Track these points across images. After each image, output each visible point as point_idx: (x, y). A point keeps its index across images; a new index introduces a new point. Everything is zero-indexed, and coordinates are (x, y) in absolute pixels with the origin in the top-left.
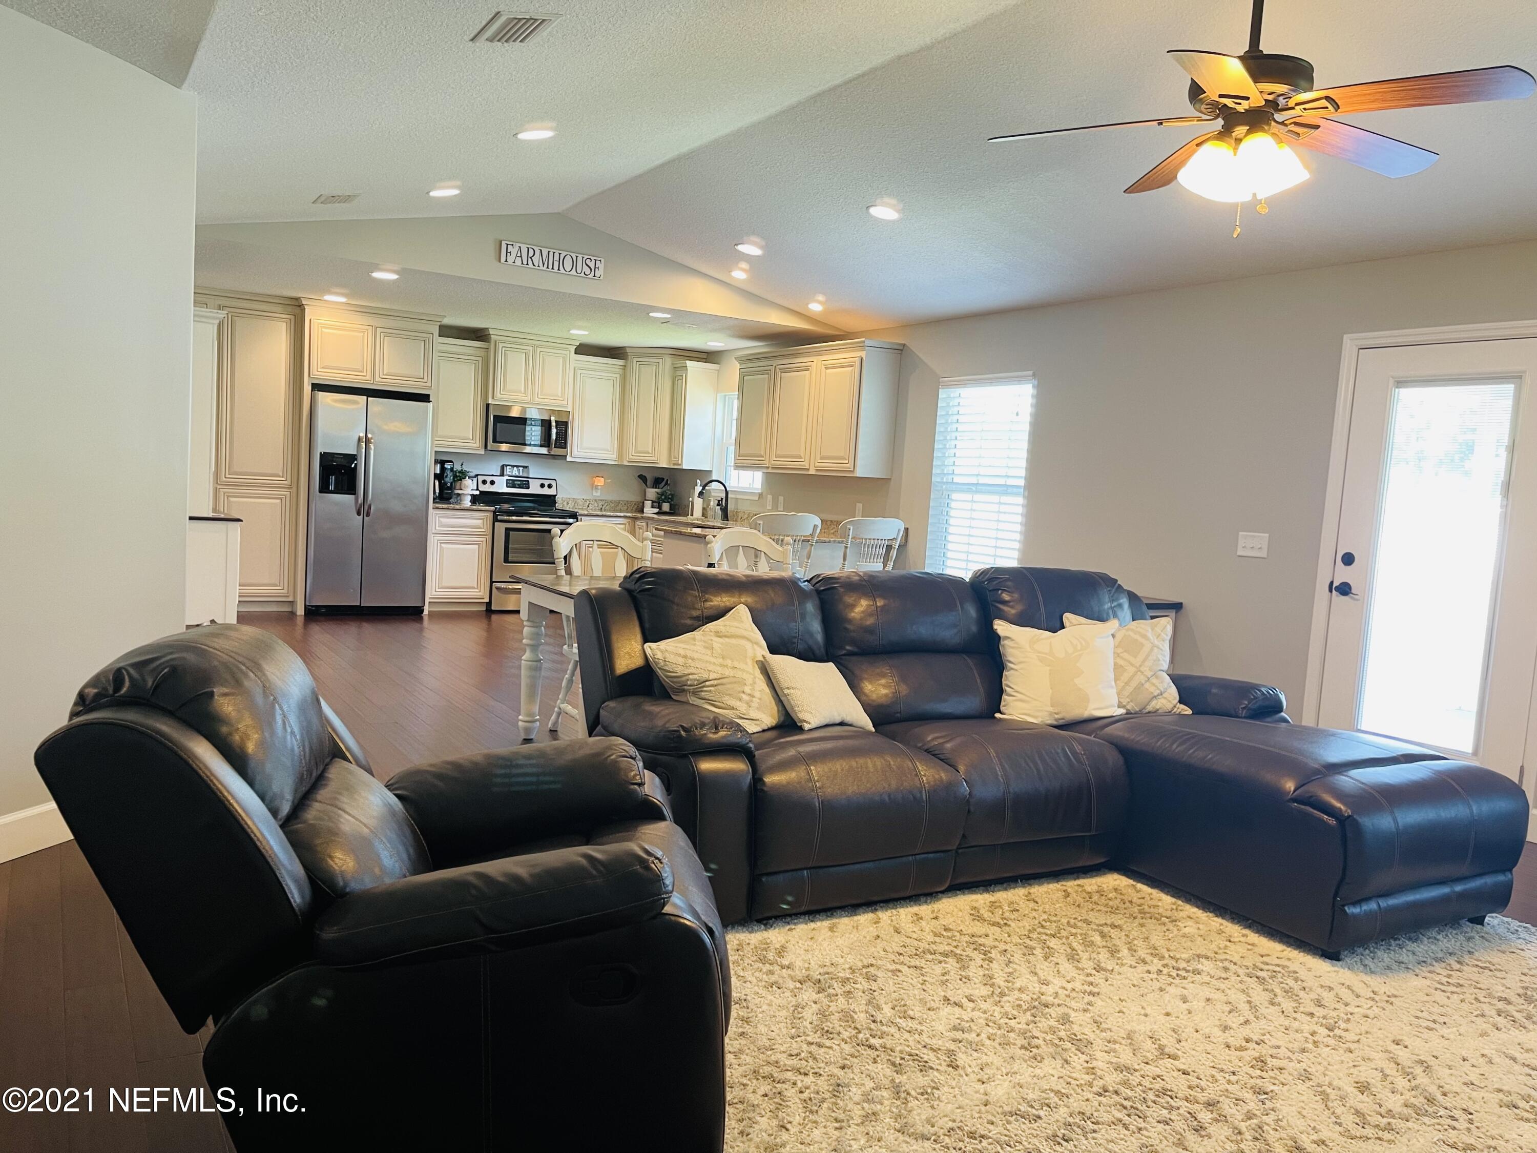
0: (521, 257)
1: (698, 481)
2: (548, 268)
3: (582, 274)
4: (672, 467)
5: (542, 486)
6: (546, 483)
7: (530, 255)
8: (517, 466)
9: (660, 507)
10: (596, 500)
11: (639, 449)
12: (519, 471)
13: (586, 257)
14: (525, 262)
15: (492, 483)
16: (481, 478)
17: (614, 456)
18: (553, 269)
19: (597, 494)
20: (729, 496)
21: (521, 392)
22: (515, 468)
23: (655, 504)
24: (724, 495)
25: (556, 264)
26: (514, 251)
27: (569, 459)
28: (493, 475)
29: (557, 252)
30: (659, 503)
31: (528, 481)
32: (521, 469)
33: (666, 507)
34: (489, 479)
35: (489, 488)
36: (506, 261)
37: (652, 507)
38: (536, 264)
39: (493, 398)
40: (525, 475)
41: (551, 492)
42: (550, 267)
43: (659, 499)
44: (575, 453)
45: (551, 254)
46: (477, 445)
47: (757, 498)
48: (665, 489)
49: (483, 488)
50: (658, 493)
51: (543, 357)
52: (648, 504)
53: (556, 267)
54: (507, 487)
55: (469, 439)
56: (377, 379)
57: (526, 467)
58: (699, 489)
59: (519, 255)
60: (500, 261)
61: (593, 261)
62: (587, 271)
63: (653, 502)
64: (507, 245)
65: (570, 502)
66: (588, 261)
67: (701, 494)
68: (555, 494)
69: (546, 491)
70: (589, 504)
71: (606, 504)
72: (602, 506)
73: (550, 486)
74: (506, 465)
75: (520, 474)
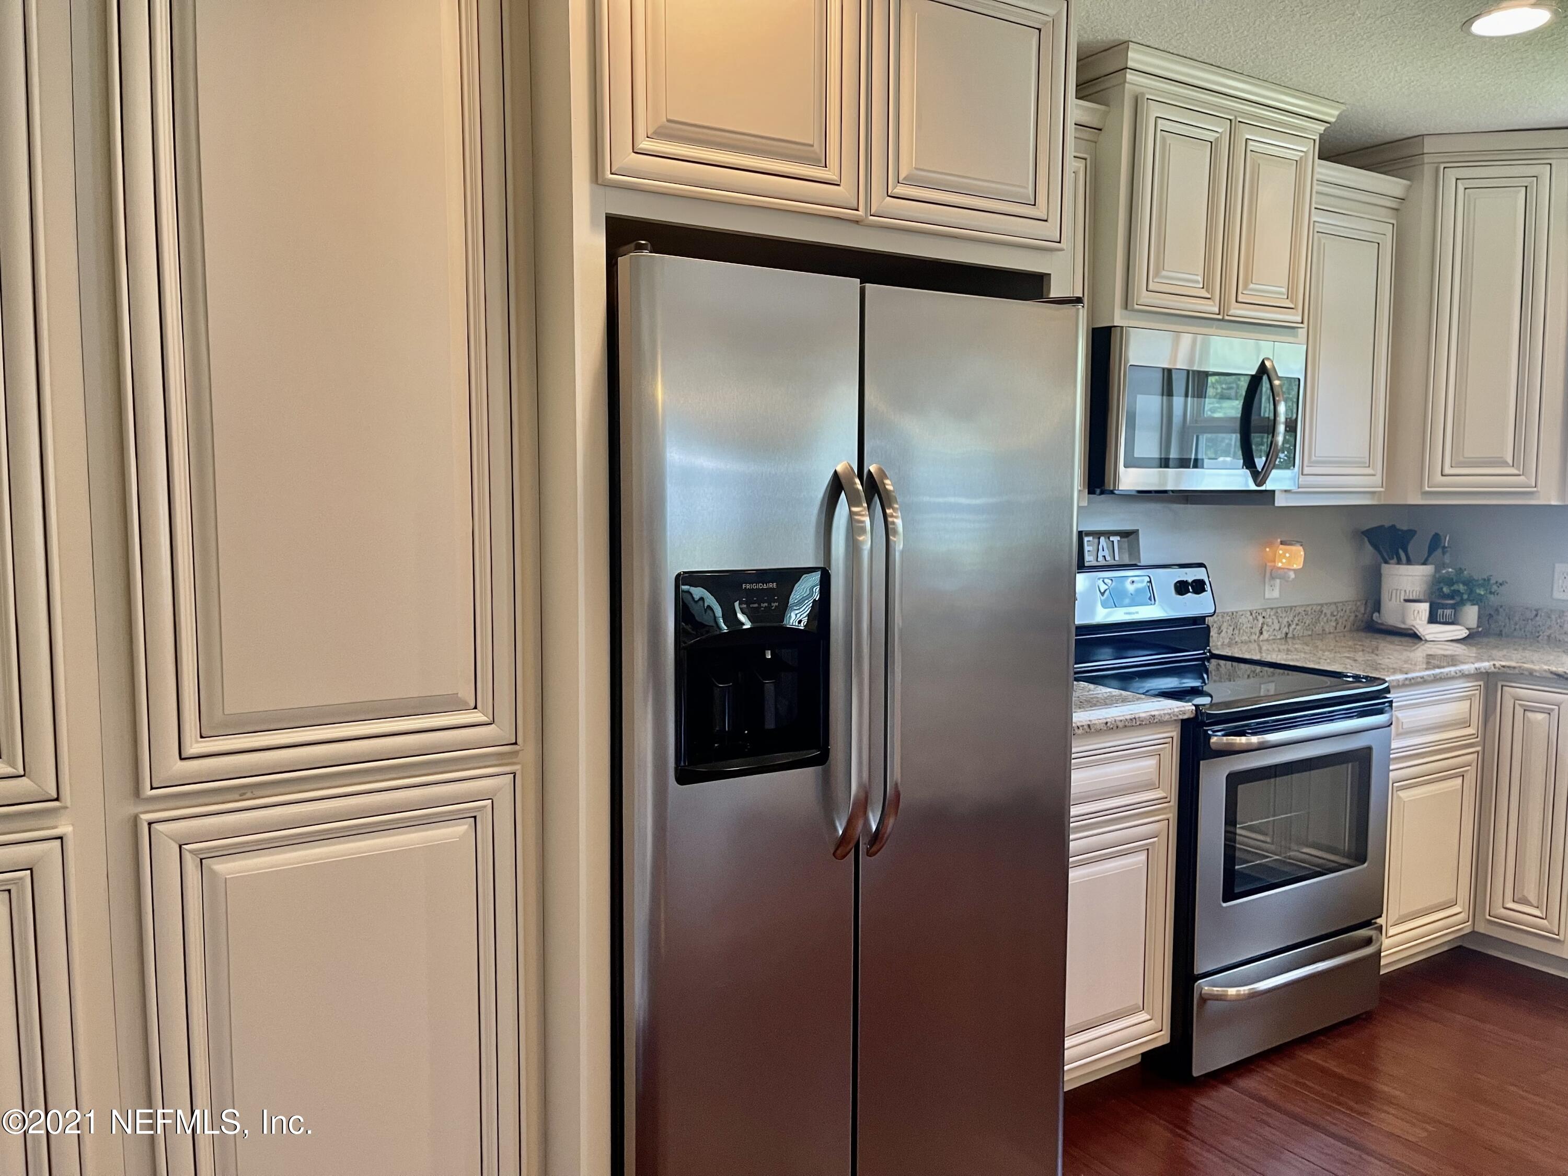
5: (1181, 589)
6: (1190, 577)
8: (1108, 534)
9: (1457, 620)
17: (1376, 481)
22: (1103, 541)
23: (1442, 612)
30: (1447, 608)
32: (1115, 539)
33: (1471, 616)
37: (1439, 621)
39: (1126, 305)
41: (1201, 605)
43: (1440, 592)
48: (1439, 562)
50: (1430, 577)
51: (1252, 162)
54: (1104, 606)
56: (879, 199)
57: (1129, 535)
63: (1432, 605)
65: (1224, 628)
69: (1191, 606)
70: (1263, 624)
71: (1296, 619)
72: (1289, 625)
73: (1199, 586)
74: (1084, 535)
75: (1117, 558)
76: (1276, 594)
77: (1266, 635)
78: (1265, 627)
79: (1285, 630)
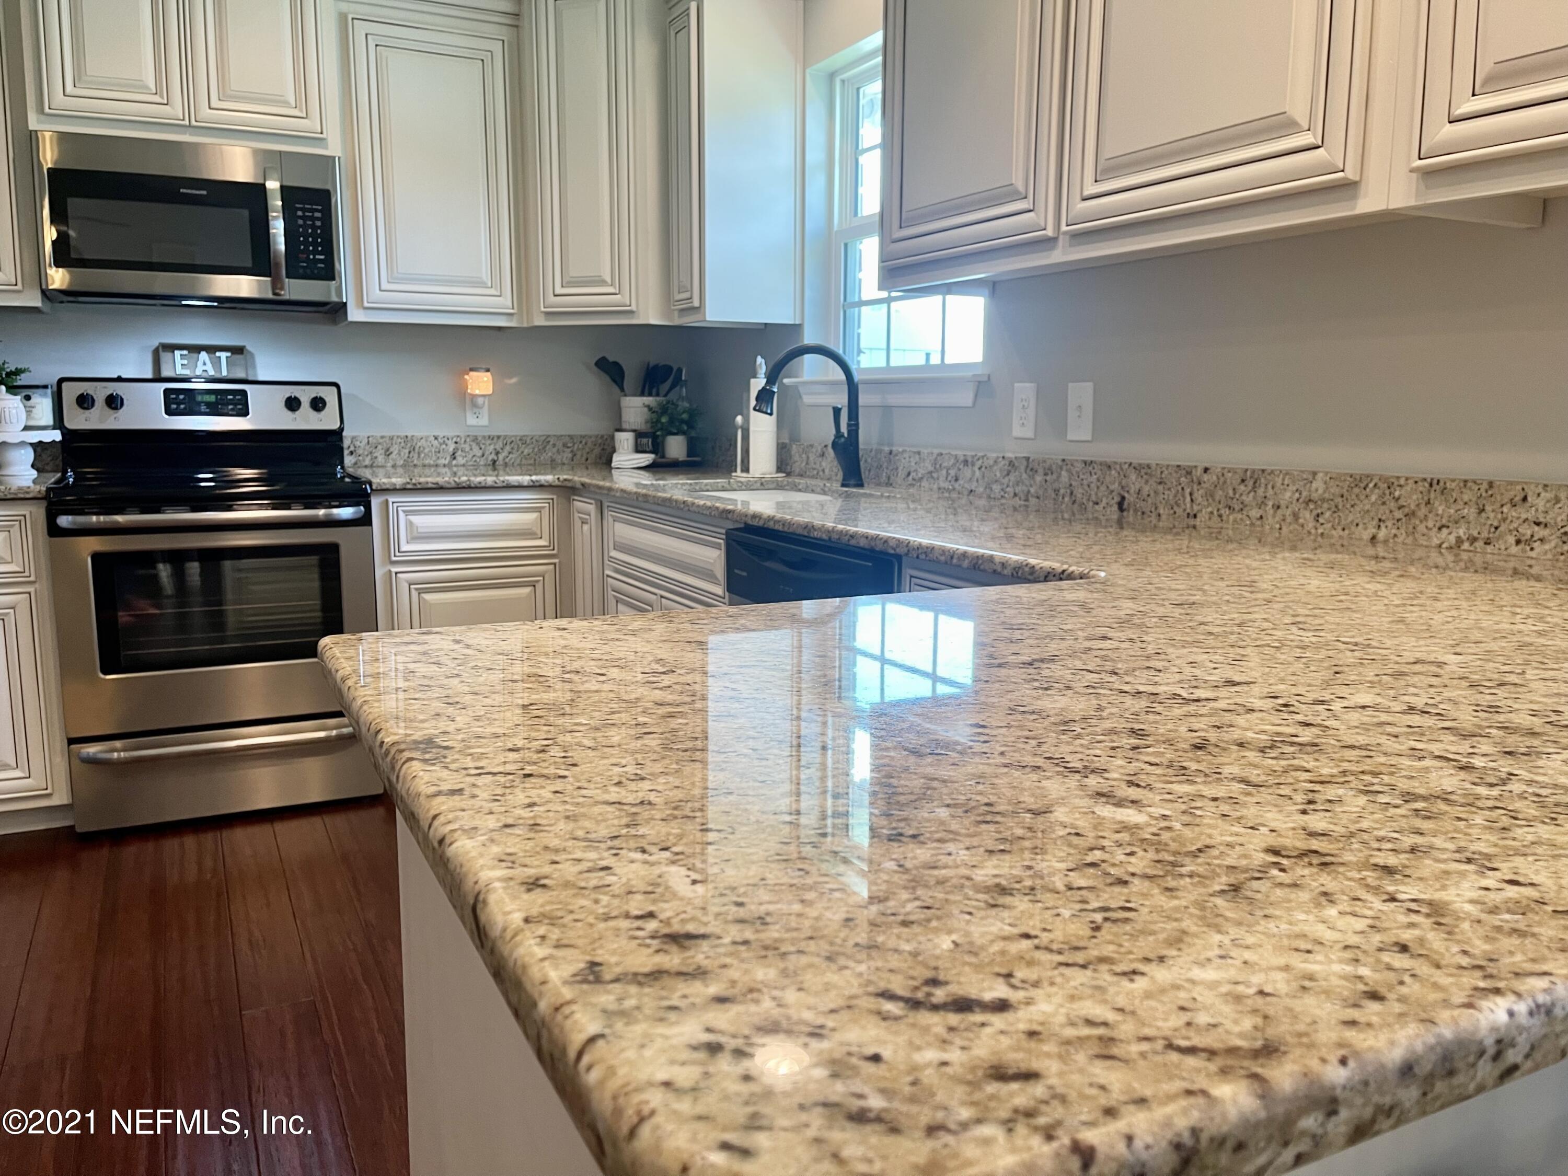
1: (759, 360)
4: (677, 321)
5: (293, 404)
6: (305, 395)
8: (211, 349)
9: (657, 448)
10: (475, 439)
11: (575, 272)
12: (217, 363)
15: (114, 402)
16: (71, 391)
17: (505, 302)
19: (478, 421)
20: (863, 400)
21: (141, 89)
22: (204, 355)
23: (644, 441)
24: (842, 400)
27: (354, 314)
28: (120, 379)
30: (654, 437)
31: (244, 393)
32: (223, 355)
33: (676, 447)
34: (100, 393)
35: (102, 419)
37: (638, 450)
39: (40, 109)
40: (241, 375)
41: (326, 421)
43: (654, 423)
44: (373, 294)
47: (965, 398)
48: (673, 396)
49: (79, 421)
50: (650, 408)
52: (625, 440)
54: (169, 412)
57: (238, 351)
58: (757, 384)
63: (639, 435)
65: (395, 449)
67: (765, 397)
68: (335, 426)
69: (306, 420)
71: (508, 448)
72: (497, 453)
73: (318, 404)
74: (172, 348)
75: (225, 373)
76: (484, 421)
79: (493, 456)
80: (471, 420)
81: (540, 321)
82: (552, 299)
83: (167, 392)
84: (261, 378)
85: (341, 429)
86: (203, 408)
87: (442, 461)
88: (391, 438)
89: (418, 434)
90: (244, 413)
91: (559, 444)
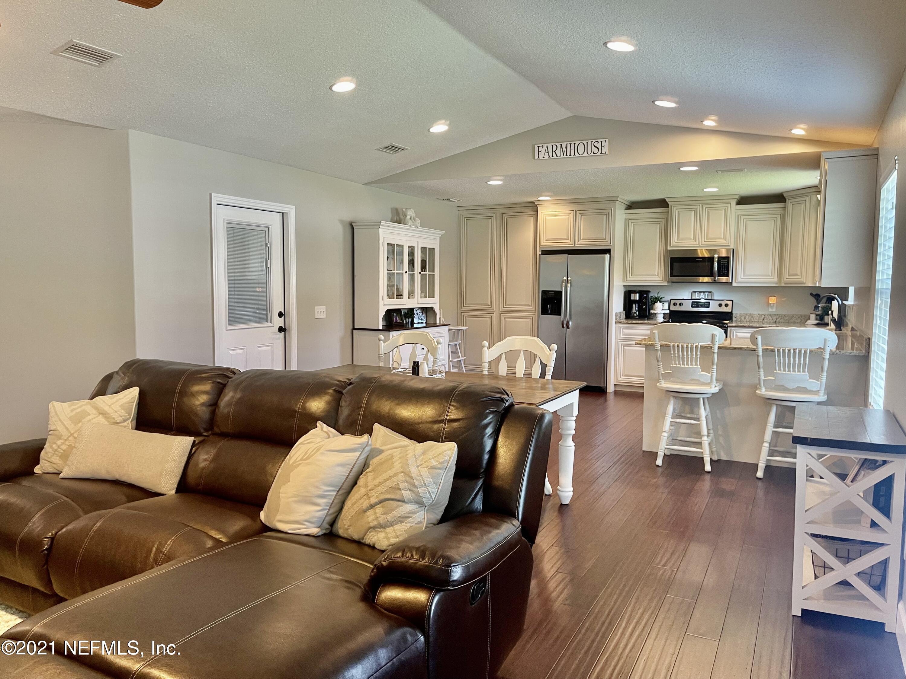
0: (548, 152)
2: (567, 155)
3: (592, 154)
5: (720, 305)
6: (723, 304)
7: (554, 150)
8: (704, 292)
9: (820, 319)
10: (770, 315)
11: (791, 272)
12: (705, 295)
13: (594, 141)
14: (551, 156)
15: (680, 304)
16: (672, 302)
17: (775, 280)
18: (570, 155)
19: (772, 310)
21: (691, 239)
22: (702, 293)
23: (818, 317)
25: (572, 152)
26: (543, 150)
27: (734, 284)
28: (683, 299)
29: (573, 143)
31: (709, 302)
32: (707, 293)
34: (679, 302)
35: (678, 308)
36: (539, 158)
37: (816, 319)
38: (558, 155)
39: (670, 245)
40: (710, 298)
41: (728, 310)
42: (568, 154)
43: (823, 312)
44: (739, 279)
45: (569, 145)
46: (661, 279)
49: (673, 308)
51: (708, 212)
52: (813, 317)
53: (572, 153)
54: (692, 307)
55: (656, 275)
56: (577, 243)
57: (710, 292)
59: (547, 151)
60: (534, 158)
61: (600, 143)
62: (595, 150)
63: (816, 315)
64: (539, 147)
65: (747, 317)
66: (596, 144)
68: (730, 311)
69: (724, 309)
70: (764, 318)
71: (780, 318)
72: (777, 319)
73: (726, 305)
74: (695, 292)
75: (706, 298)
76: (774, 310)
77: (765, 321)
78: (765, 319)
79: (776, 320)
80: (770, 310)
81: (783, 285)
82: (785, 279)
83: (692, 302)
84: (715, 299)
85: (732, 311)
86: (700, 306)
87: (760, 321)
88: (746, 314)
89: (754, 313)
90: (709, 307)
91: (797, 317)
